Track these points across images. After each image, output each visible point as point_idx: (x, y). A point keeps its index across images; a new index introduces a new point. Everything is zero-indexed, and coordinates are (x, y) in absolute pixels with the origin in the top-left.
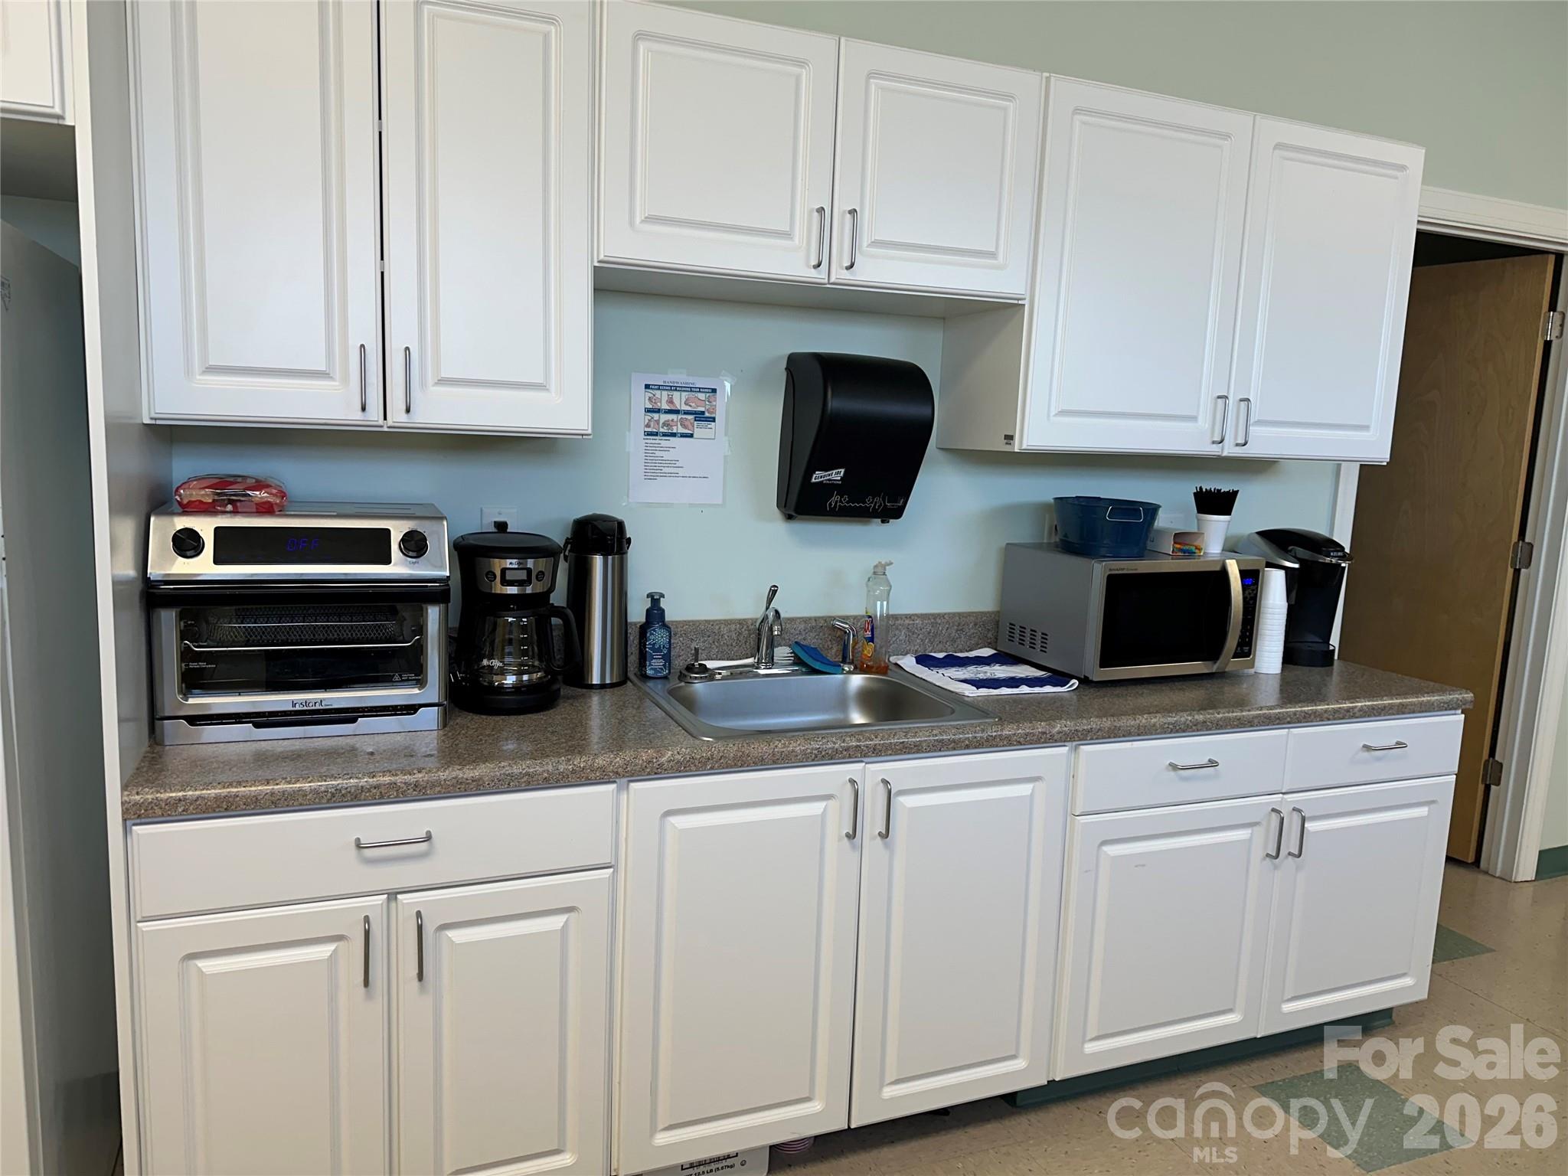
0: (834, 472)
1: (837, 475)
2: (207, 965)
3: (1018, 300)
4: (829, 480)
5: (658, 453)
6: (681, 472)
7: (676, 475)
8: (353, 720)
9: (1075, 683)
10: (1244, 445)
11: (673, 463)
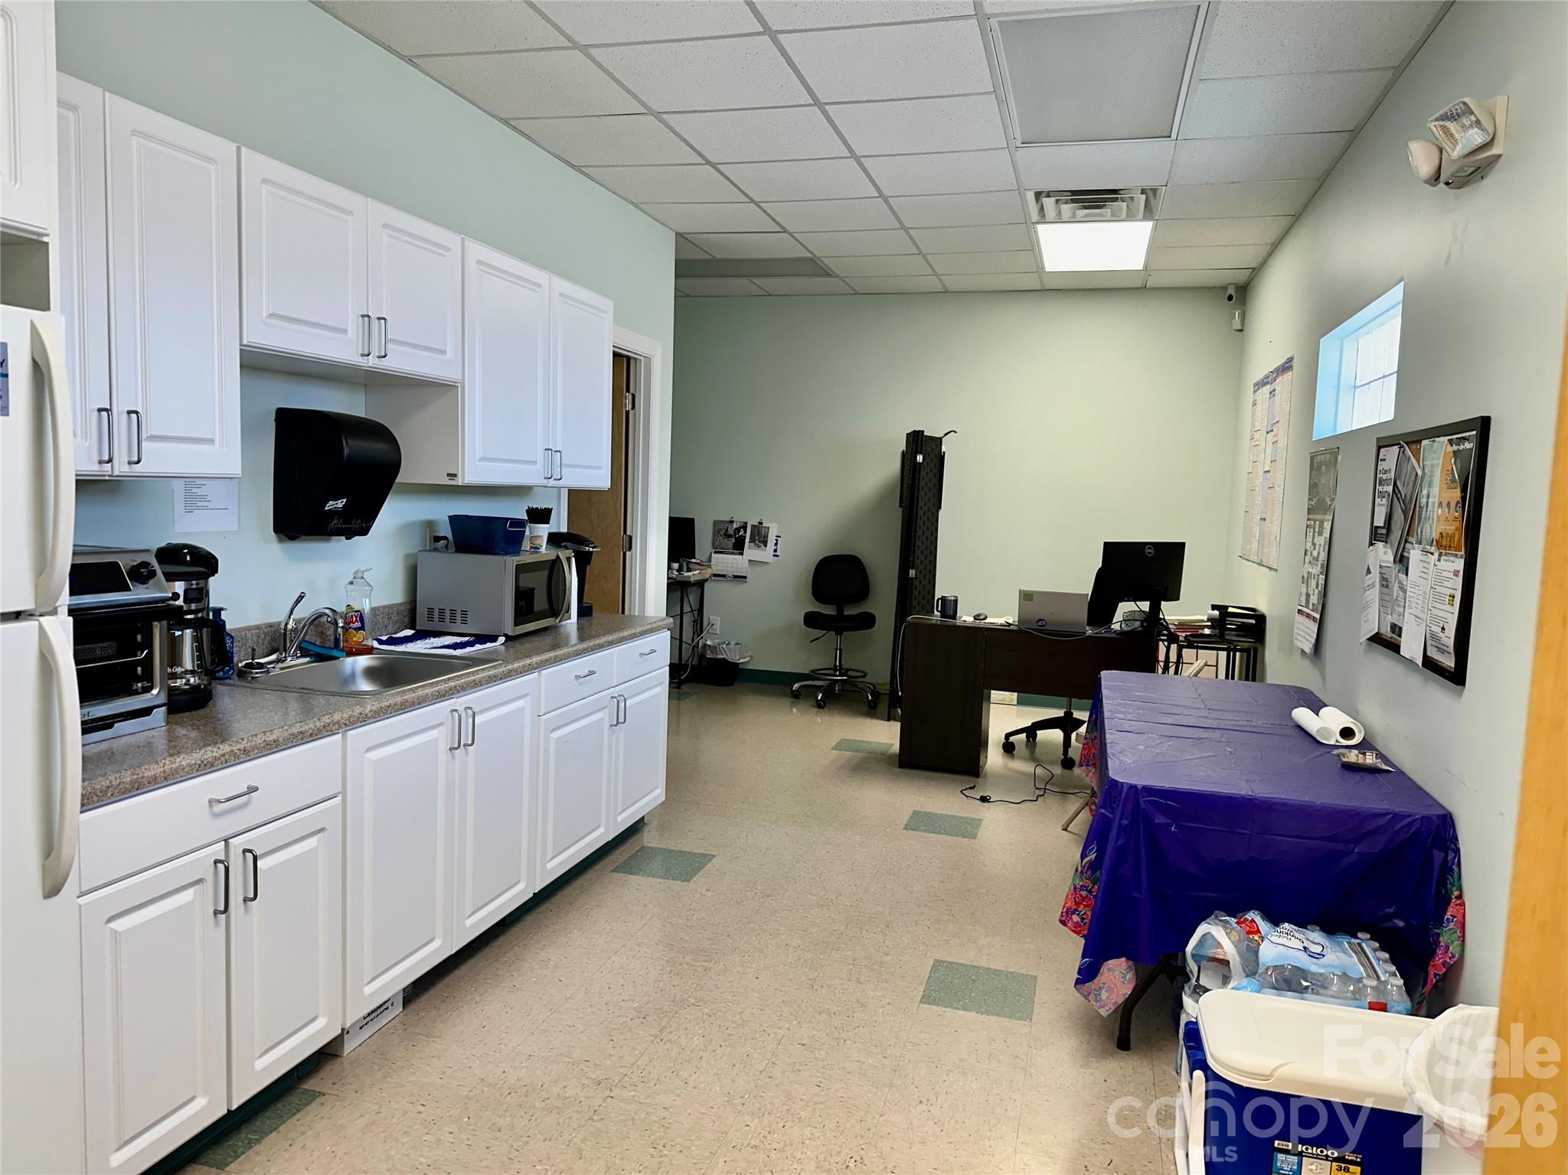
0: (340, 501)
1: (340, 504)
2: (119, 925)
3: (456, 383)
4: (335, 508)
5: (194, 490)
6: (210, 505)
7: (205, 508)
8: (110, 726)
9: (502, 639)
10: (560, 479)
11: (204, 498)
